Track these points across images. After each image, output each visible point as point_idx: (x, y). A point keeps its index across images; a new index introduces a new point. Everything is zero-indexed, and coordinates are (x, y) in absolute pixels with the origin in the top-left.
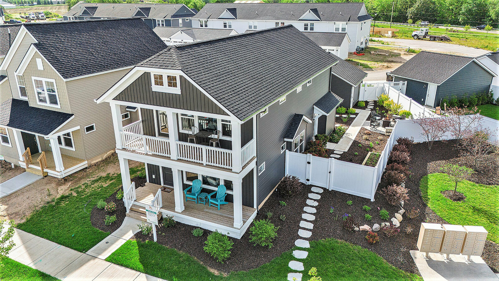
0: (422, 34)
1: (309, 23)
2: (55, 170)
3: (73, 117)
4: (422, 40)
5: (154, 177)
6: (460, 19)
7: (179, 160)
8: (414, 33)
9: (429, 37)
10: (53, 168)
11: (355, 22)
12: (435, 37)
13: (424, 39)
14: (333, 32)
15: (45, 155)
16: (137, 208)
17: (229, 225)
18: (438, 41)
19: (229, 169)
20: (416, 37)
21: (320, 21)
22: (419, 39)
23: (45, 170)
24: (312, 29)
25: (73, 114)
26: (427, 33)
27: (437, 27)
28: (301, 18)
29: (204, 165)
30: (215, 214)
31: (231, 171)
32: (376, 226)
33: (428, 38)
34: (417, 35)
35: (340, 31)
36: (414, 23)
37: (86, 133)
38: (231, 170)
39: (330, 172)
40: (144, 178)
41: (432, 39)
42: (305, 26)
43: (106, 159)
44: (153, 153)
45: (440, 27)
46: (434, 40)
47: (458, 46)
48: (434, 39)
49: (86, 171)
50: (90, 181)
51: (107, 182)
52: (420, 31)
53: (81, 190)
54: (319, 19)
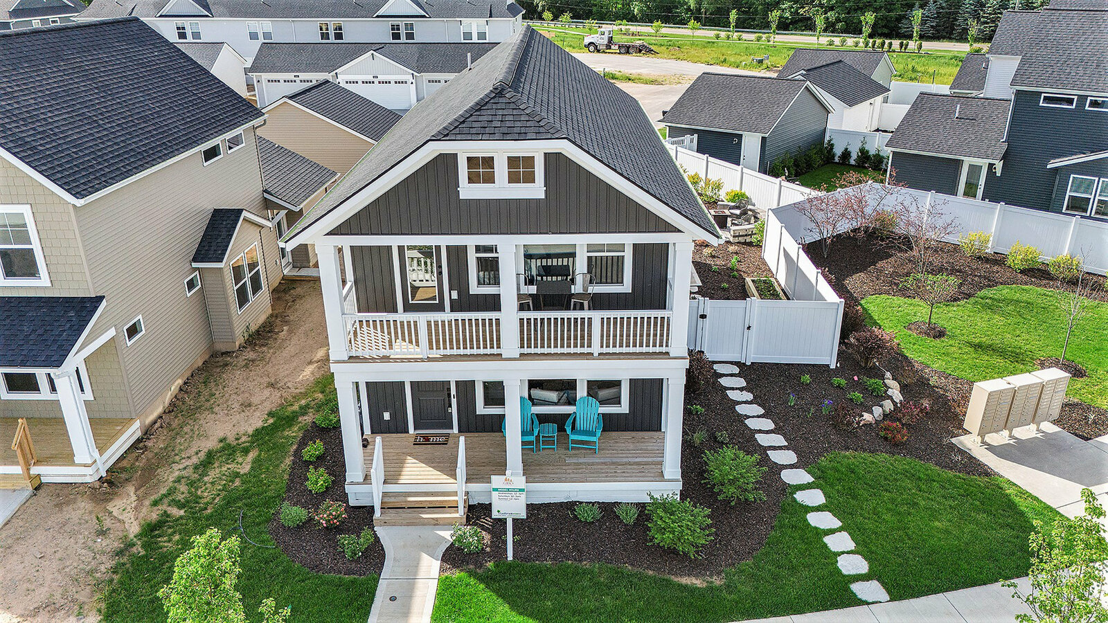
0: (603, 41)
1: (402, 23)
2: (72, 463)
3: (104, 303)
4: (605, 52)
5: (387, 416)
6: (636, 10)
7: (523, 356)
8: (587, 41)
9: (617, 47)
10: (67, 457)
11: (505, 19)
12: (628, 47)
14: (459, 42)
15: (27, 428)
16: (402, 499)
17: (652, 479)
18: (634, 54)
19: (661, 353)
20: (592, 48)
21: (427, 17)
22: (598, 51)
23: (35, 470)
24: (410, 36)
25: (104, 297)
26: (610, 39)
27: (599, 27)
28: (380, 13)
29: (596, 354)
30: (598, 464)
31: (668, 357)
32: (877, 411)
33: (615, 48)
34: (593, 43)
35: (475, 39)
36: (555, 18)
37: (129, 344)
38: (667, 353)
39: (749, 328)
40: (334, 427)
41: (623, 50)
42: (393, 29)
43: (172, 404)
44: (442, 352)
46: (628, 52)
47: (674, 61)
48: (626, 50)
49: (145, 446)
50: (185, 468)
51: (240, 460)
52: (597, 35)
53: (183, 496)
54: (425, 14)
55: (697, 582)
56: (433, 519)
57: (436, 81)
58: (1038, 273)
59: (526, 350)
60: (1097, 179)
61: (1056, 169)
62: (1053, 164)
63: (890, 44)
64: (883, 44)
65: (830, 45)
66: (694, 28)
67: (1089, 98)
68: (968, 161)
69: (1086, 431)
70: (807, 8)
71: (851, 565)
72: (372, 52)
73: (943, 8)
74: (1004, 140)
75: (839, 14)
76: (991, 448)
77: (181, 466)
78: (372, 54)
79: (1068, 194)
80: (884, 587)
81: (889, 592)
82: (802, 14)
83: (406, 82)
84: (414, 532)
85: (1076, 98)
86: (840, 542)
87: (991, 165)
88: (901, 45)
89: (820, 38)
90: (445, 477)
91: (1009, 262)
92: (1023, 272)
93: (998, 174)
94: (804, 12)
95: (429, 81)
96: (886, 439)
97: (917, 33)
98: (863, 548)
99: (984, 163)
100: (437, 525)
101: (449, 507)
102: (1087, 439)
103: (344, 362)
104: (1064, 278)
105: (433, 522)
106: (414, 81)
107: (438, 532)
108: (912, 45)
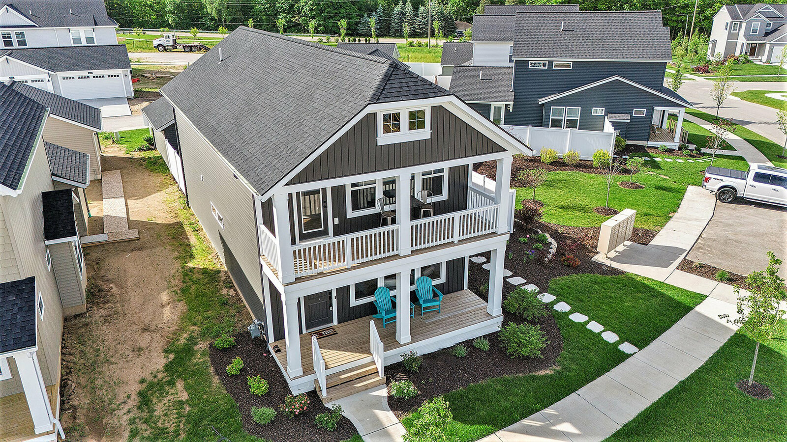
0: (169, 43)
1: (13, 32)
2: (33, 435)
4: (171, 51)
8: (156, 43)
9: (182, 47)
12: (191, 47)
13: (173, 50)
14: (69, 46)
16: (337, 378)
18: (197, 52)
19: (493, 233)
20: (161, 48)
21: (36, 27)
22: (166, 50)
24: (22, 43)
26: (175, 41)
29: (456, 242)
32: (552, 251)
33: (180, 48)
34: (161, 45)
35: (84, 43)
38: (496, 232)
41: (187, 49)
42: (4, 37)
45: (148, 33)
46: (191, 51)
48: (190, 49)
49: (72, 406)
50: (129, 412)
51: (172, 391)
52: (164, 39)
53: (148, 432)
54: (35, 25)
55: (548, 372)
56: (364, 385)
57: (70, 78)
58: (558, 164)
59: (415, 248)
60: (565, 108)
61: (543, 105)
62: (542, 101)
63: (359, 40)
64: (355, 40)
65: (320, 42)
66: (223, 33)
67: (554, 62)
68: (494, 104)
69: (643, 240)
70: (297, 17)
71: (610, 337)
72: (6, 56)
73: (381, 17)
74: (512, 90)
75: (319, 21)
76: (612, 259)
77: (125, 411)
78: (7, 59)
79: (551, 118)
80: (632, 344)
81: (636, 345)
82: (295, 22)
83: (42, 81)
84: (356, 398)
85: (547, 62)
86: (595, 327)
87: (506, 106)
88: (366, 40)
89: (314, 37)
90: (358, 354)
91: (543, 159)
92: (551, 164)
93: (511, 111)
94: (296, 20)
95: (64, 78)
96: (569, 266)
97: (374, 32)
98: (608, 327)
99: (502, 104)
100: (367, 389)
101: (369, 375)
102: (647, 245)
103: (293, 283)
104: (572, 164)
105: (364, 388)
106: (50, 79)
107: (371, 394)
108: (373, 40)
